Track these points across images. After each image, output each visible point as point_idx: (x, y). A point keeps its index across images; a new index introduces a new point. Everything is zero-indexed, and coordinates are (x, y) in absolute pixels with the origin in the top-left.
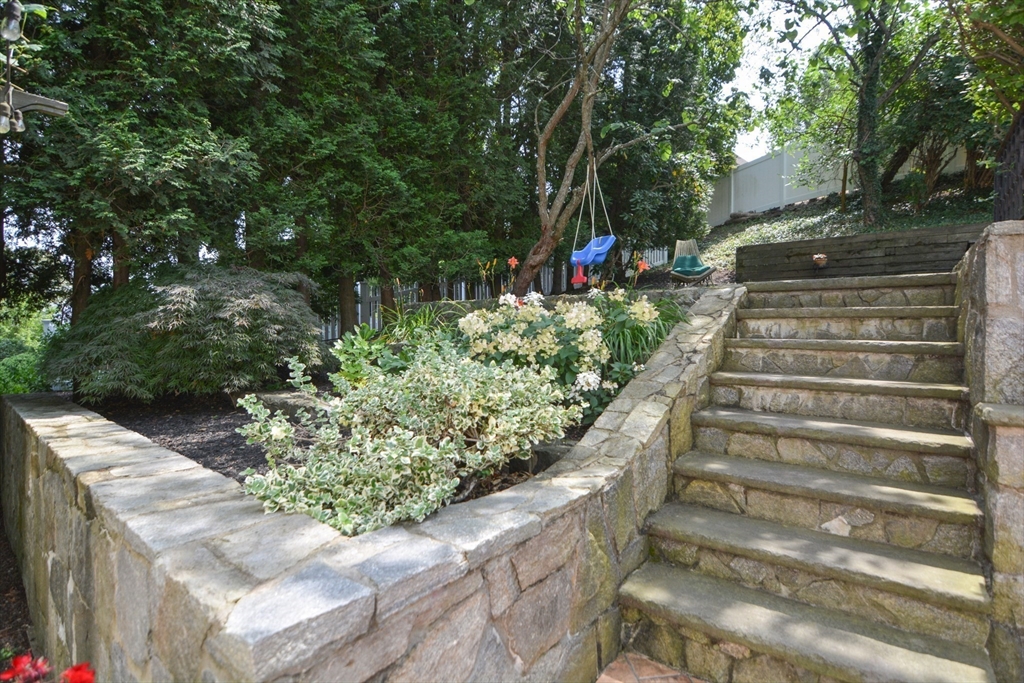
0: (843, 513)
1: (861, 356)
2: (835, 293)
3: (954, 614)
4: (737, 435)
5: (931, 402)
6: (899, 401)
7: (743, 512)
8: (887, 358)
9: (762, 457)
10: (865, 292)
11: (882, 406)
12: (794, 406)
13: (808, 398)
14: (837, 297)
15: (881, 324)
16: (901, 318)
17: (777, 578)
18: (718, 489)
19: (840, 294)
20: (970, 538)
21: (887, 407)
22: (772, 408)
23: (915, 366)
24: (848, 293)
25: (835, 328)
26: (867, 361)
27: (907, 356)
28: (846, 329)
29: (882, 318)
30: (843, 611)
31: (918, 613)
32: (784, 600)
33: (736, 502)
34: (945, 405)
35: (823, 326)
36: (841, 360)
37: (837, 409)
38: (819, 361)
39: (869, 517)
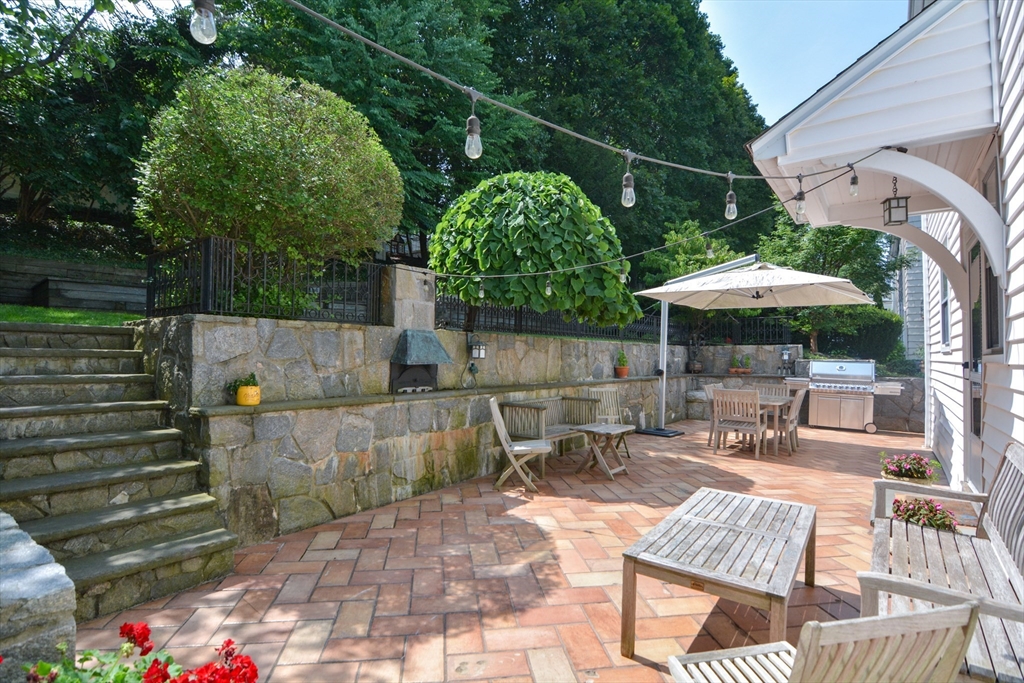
0: (124, 489)
1: (87, 386)
2: (40, 335)
3: (200, 513)
4: (14, 460)
5: (147, 412)
6: (128, 415)
7: (46, 514)
8: (106, 386)
9: (39, 473)
10: (66, 336)
11: (117, 419)
12: (48, 430)
13: (60, 422)
14: (42, 338)
15: (89, 361)
16: (104, 358)
17: (101, 541)
18: (22, 504)
19: (45, 337)
20: (192, 479)
21: (121, 419)
22: (27, 435)
23: (125, 391)
24: (51, 336)
25: (52, 365)
26: (91, 390)
27: (119, 385)
28: (62, 366)
29: (90, 358)
30: (147, 540)
31: (185, 521)
32: (109, 551)
33: (39, 509)
34: (154, 413)
35: (42, 363)
36: (72, 390)
37: (84, 427)
38: (53, 392)
39: (140, 485)
